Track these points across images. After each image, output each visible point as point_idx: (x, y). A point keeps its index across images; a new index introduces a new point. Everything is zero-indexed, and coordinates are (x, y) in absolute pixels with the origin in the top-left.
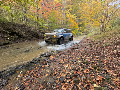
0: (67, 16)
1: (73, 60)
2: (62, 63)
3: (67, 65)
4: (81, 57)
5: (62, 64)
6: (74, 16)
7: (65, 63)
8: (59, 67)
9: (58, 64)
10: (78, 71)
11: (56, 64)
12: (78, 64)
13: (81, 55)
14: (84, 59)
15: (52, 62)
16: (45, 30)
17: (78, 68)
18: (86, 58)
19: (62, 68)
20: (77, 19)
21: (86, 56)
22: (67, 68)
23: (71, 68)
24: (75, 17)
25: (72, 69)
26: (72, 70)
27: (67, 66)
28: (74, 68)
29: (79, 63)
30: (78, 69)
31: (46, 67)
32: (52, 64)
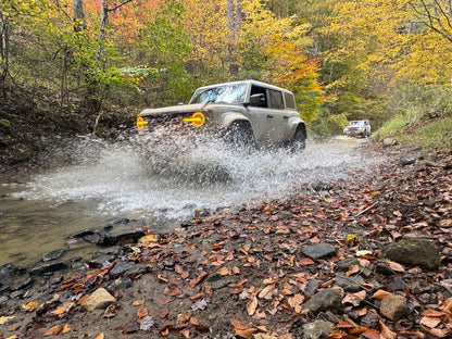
0: (250, 28)
1: (308, 250)
2: (224, 272)
3: (266, 281)
4: (367, 226)
5: (220, 283)
6: (293, 25)
7: (252, 275)
8: (201, 304)
9: (194, 281)
10: (368, 320)
11: (172, 287)
12: (356, 269)
13: (367, 213)
14: (396, 235)
15: (148, 271)
16: (123, 106)
17: (362, 295)
18: (408, 231)
19: (221, 313)
20: (308, 41)
21: (404, 218)
22: (265, 304)
23: (295, 302)
24: (297, 29)
25: (312, 305)
26: (312, 316)
27: (265, 293)
28: (323, 297)
29: (364, 262)
30: (362, 304)
31: (84, 310)
32: (146, 282)
